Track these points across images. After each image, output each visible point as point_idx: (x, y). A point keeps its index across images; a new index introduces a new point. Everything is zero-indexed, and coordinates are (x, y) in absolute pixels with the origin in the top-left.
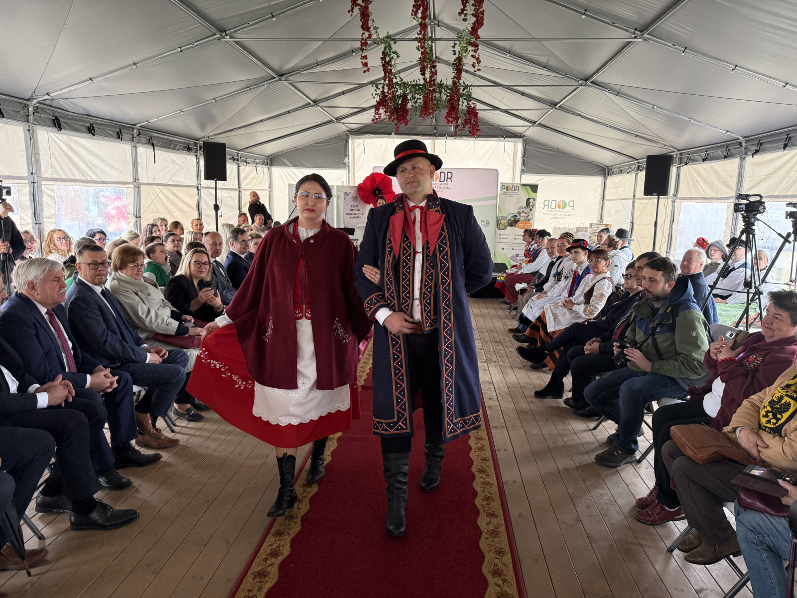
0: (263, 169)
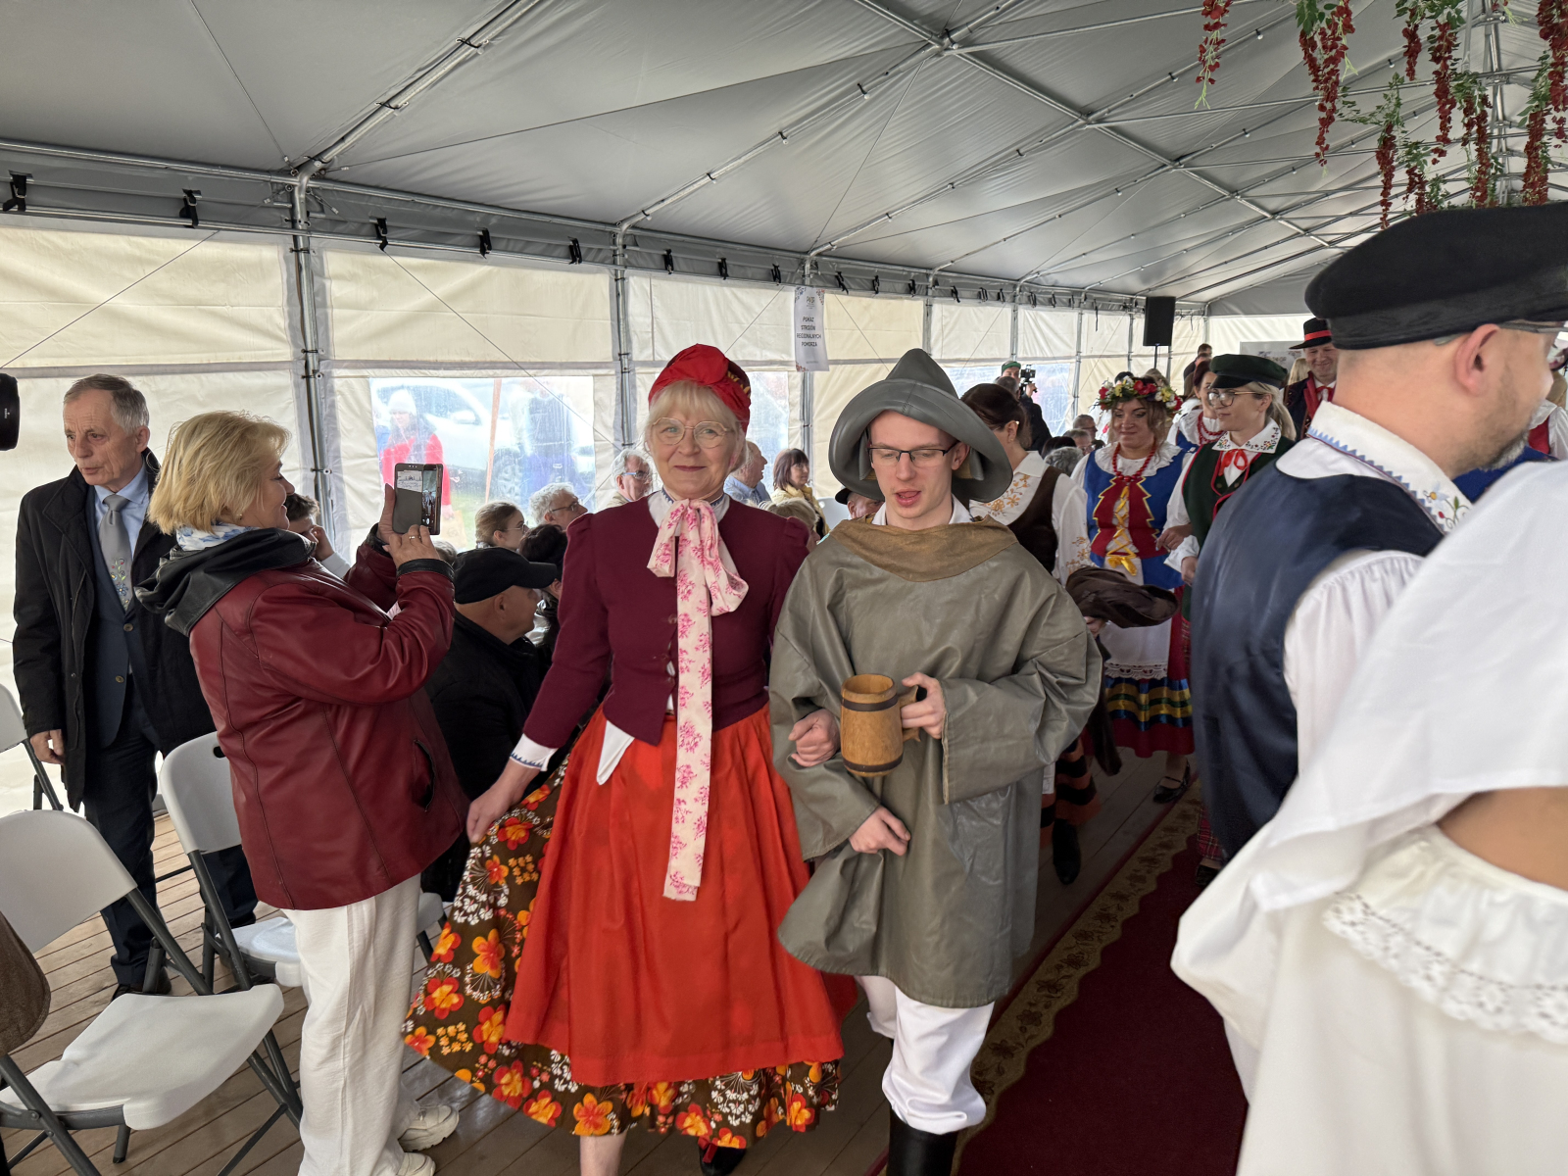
0: (1198, 321)
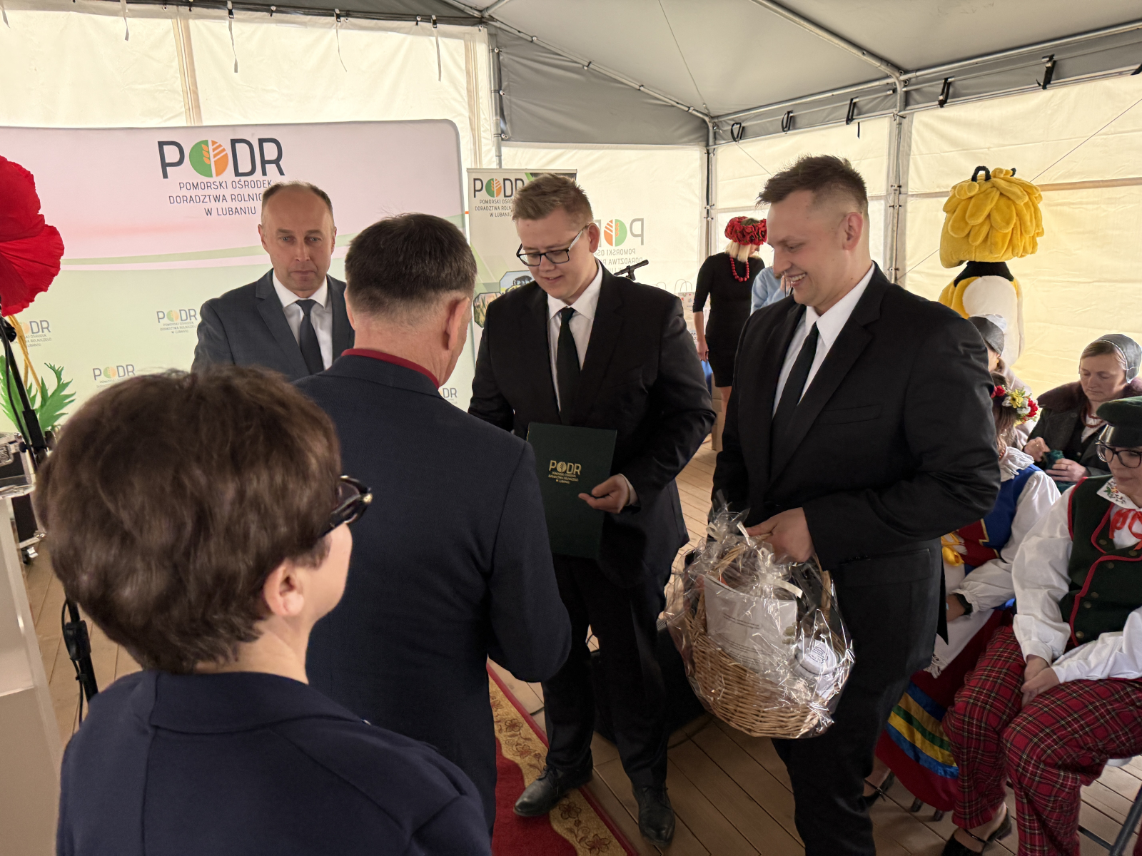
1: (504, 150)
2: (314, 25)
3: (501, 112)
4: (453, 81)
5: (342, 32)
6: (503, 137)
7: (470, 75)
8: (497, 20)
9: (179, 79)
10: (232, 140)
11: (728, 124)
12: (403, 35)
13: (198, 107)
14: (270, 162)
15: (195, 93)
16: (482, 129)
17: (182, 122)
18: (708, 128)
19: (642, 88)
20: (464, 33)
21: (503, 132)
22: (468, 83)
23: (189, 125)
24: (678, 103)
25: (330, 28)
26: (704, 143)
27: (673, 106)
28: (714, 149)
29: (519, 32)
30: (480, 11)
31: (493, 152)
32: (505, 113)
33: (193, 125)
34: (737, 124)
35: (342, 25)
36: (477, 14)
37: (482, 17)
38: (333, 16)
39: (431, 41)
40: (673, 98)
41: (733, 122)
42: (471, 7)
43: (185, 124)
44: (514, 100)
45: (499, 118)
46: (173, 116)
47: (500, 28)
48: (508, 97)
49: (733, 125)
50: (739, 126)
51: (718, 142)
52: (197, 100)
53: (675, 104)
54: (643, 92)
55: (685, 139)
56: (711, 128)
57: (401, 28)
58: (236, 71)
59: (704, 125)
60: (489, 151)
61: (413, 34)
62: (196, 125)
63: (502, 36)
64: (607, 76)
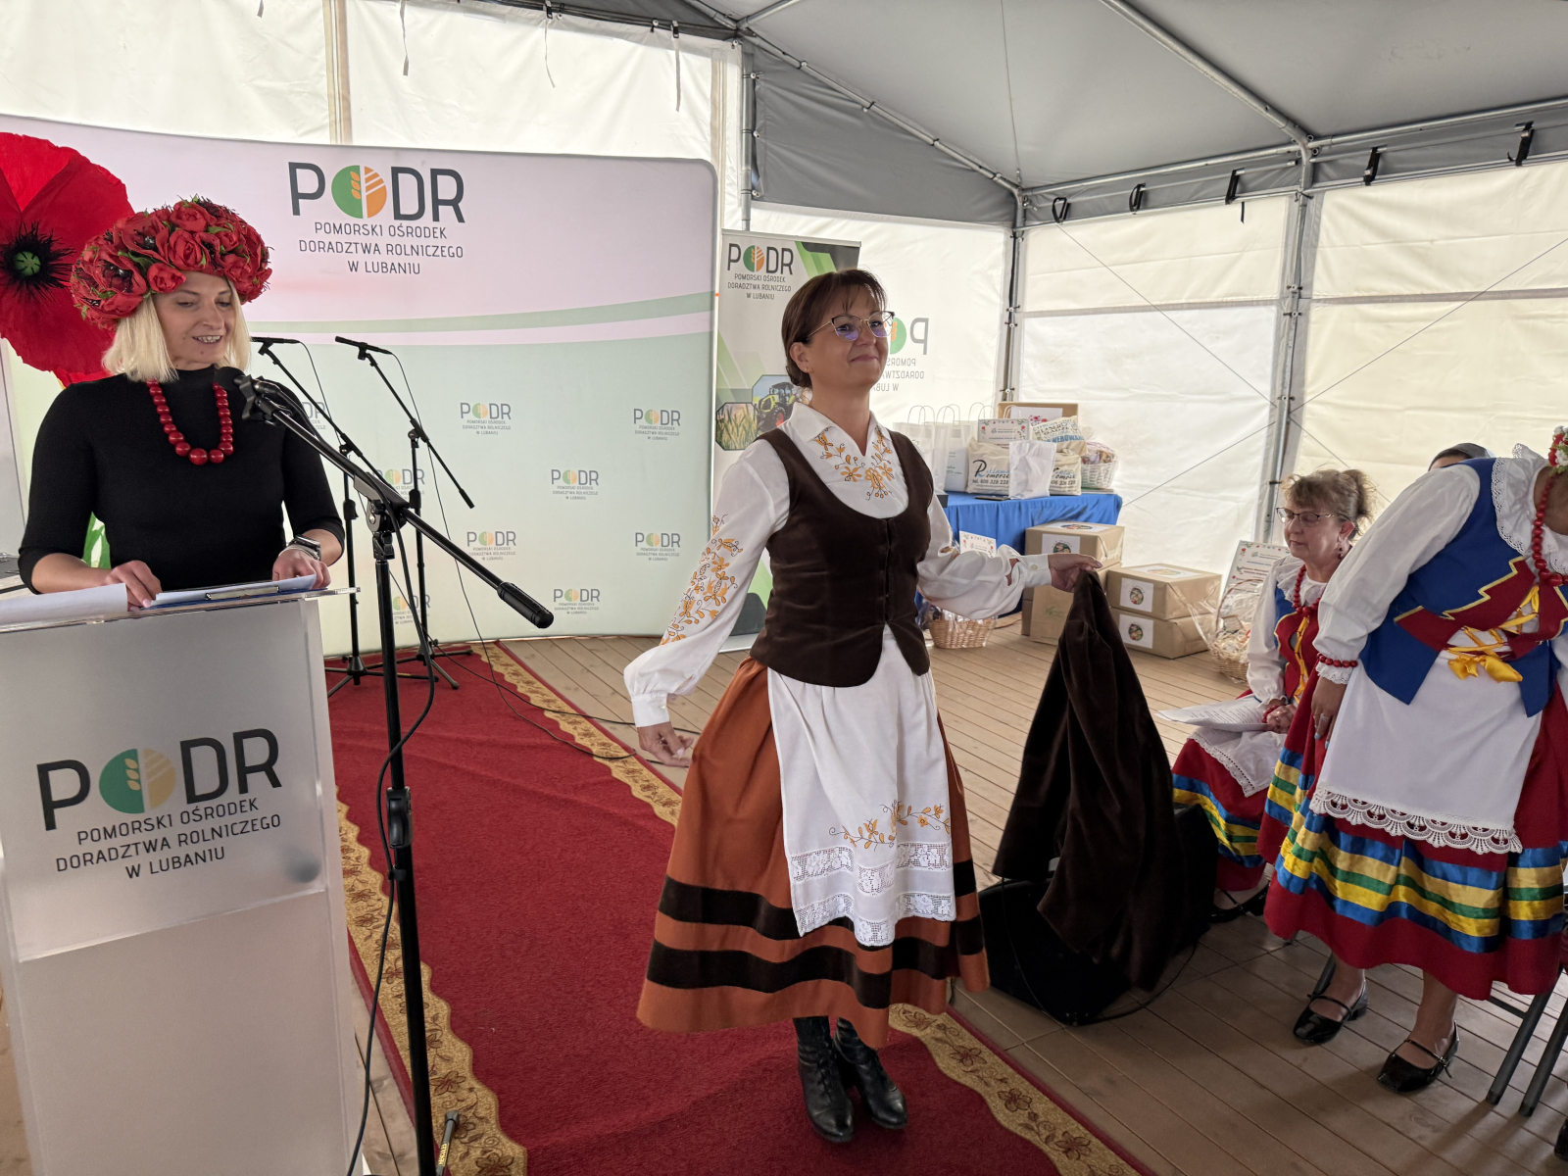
1: (754, 212)
2: (515, 20)
3: (753, 160)
4: (694, 113)
5: (552, 32)
6: (753, 195)
7: (717, 106)
8: (757, 36)
9: (325, 80)
10: (393, 168)
11: (1048, 200)
12: (633, 45)
13: (349, 119)
14: (446, 203)
15: (346, 99)
16: (727, 182)
17: (324, 138)
18: (1016, 203)
19: (937, 143)
20: (713, 49)
21: (753, 188)
22: (714, 116)
23: (334, 143)
24: (981, 167)
25: (537, 25)
26: (1010, 223)
27: (973, 171)
28: (1023, 232)
29: (784, 53)
30: (736, 21)
31: (740, 214)
32: (758, 162)
33: (339, 143)
34: (1060, 199)
35: (552, 23)
36: (731, 24)
37: (738, 29)
38: (541, 9)
39: (668, 56)
40: (976, 160)
41: (1054, 198)
42: (724, 15)
43: (329, 143)
44: (769, 144)
45: (750, 168)
46: (313, 130)
47: (759, 47)
48: (763, 141)
49: (1055, 201)
50: (1062, 202)
51: (1027, 223)
52: (347, 108)
53: (977, 168)
54: (937, 149)
55: (987, 216)
56: (1019, 204)
57: (630, 34)
58: (406, 73)
59: (1011, 199)
60: (734, 212)
61: (645, 44)
62: (344, 144)
63: (761, 59)
64: (892, 122)
